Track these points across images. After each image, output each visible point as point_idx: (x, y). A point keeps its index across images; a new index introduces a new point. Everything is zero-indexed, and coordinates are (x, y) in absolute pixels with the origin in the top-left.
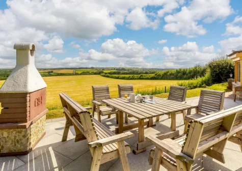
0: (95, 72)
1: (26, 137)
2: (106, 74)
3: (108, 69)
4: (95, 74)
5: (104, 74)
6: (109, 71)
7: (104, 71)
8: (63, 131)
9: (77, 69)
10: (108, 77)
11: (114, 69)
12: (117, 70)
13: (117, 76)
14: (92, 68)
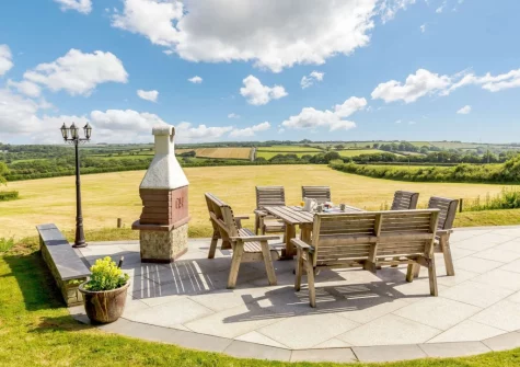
0: (313, 155)
1: (168, 242)
2: (346, 161)
3: (355, 145)
4: (313, 161)
5: (338, 162)
6: (357, 153)
7: (342, 154)
8: (208, 251)
9: (260, 145)
10: (352, 171)
11: (375, 146)
12: (383, 148)
13: (379, 168)
14: (306, 143)
